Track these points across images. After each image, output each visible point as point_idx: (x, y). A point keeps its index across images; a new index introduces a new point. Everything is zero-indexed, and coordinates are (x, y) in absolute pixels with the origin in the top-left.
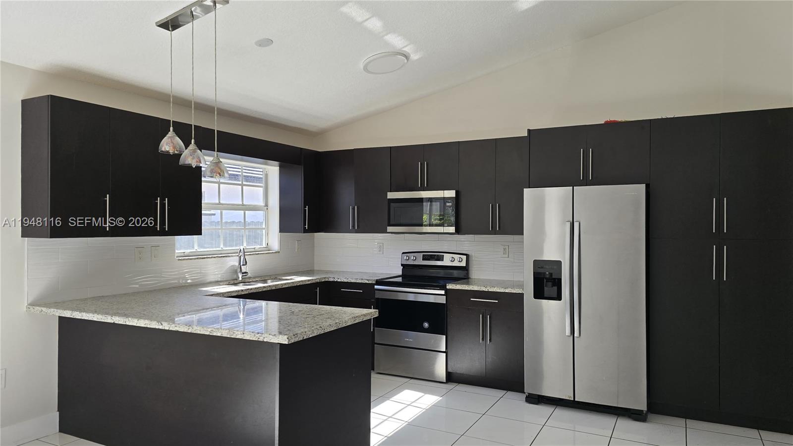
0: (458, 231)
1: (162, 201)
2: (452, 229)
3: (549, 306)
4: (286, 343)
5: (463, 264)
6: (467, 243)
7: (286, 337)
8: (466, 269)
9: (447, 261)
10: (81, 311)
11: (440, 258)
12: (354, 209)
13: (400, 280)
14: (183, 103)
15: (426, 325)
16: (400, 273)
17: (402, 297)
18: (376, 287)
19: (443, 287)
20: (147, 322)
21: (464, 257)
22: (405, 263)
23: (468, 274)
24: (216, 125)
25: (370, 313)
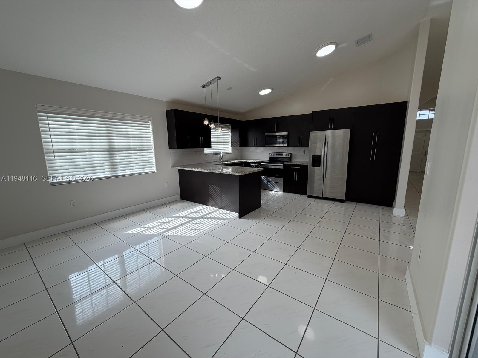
0: (288, 146)
1: (202, 138)
2: (286, 145)
3: (316, 168)
4: (241, 175)
5: (290, 156)
6: (291, 150)
7: (240, 173)
8: (291, 158)
9: (284, 156)
10: (186, 168)
11: (282, 155)
12: (255, 139)
13: (269, 161)
14: (209, 108)
15: (277, 175)
16: (269, 159)
17: (270, 167)
18: (261, 164)
19: (283, 163)
20: (204, 170)
21: (290, 154)
22: (270, 156)
23: (291, 160)
24: (219, 115)
25: (262, 169)
